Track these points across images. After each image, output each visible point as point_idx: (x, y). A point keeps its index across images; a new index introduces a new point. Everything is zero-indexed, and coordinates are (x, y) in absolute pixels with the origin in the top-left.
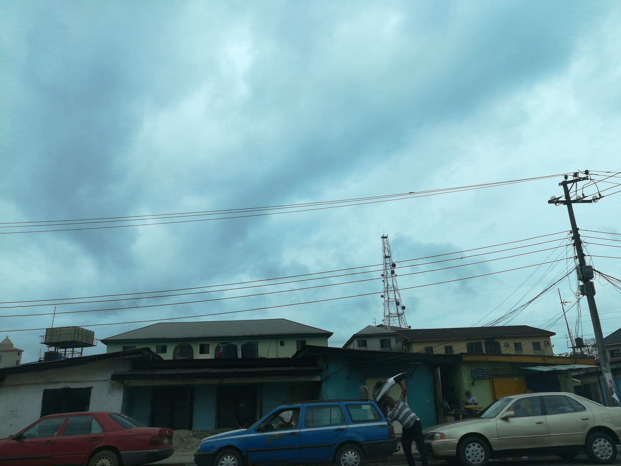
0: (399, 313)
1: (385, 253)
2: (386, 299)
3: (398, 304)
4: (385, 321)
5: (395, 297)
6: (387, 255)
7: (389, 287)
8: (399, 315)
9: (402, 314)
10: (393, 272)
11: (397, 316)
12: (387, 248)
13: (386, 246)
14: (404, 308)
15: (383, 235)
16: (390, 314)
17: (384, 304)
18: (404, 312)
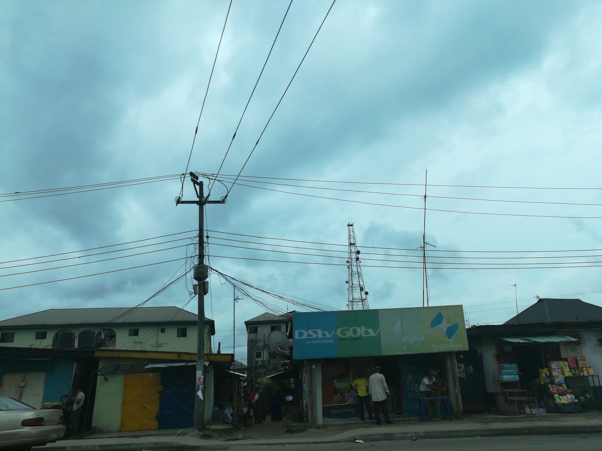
0: (363, 299)
1: (350, 240)
2: (351, 285)
3: (362, 289)
4: (349, 306)
5: (359, 283)
6: (352, 242)
7: (353, 273)
8: (362, 300)
9: (365, 300)
10: (357, 259)
11: (360, 302)
12: (352, 235)
13: (352, 234)
14: (367, 293)
15: (349, 223)
16: (353, 299)
17: (348, 290)
18: (367, 298)
